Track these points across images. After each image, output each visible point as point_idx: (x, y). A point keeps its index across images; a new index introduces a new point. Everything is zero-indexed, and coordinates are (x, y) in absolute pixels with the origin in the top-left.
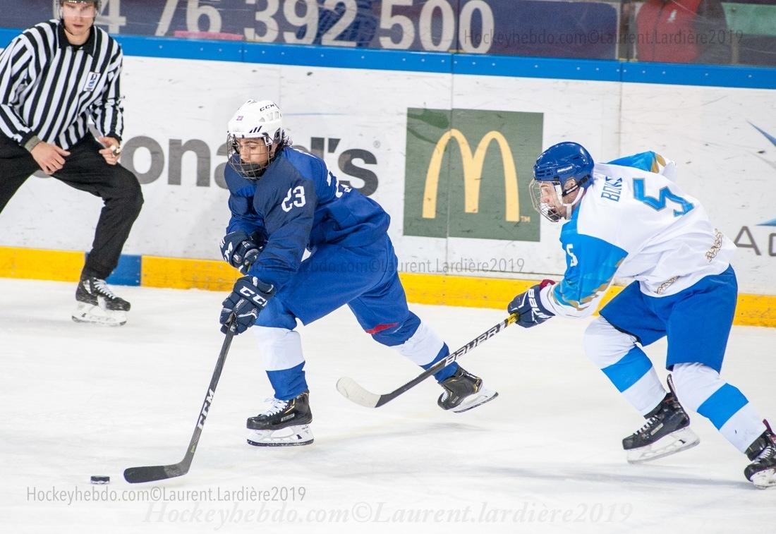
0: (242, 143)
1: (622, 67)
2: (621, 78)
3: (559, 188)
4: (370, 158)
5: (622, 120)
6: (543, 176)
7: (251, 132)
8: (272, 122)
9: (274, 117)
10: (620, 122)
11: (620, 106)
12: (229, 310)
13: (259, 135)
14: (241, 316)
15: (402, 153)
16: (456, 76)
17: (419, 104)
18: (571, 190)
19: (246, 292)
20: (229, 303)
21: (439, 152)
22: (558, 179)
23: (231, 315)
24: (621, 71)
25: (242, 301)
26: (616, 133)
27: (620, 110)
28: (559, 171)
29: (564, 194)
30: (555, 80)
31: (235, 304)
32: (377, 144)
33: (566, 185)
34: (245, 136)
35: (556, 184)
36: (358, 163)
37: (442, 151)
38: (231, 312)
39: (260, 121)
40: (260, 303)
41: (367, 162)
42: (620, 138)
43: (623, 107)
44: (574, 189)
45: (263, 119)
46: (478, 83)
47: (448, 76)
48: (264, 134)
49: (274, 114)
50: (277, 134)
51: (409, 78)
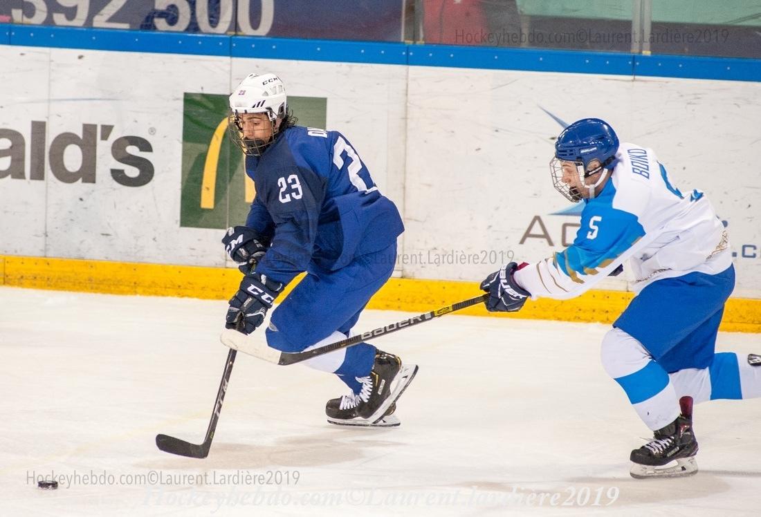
0: (245, 119)
1: (408, 49)
2: (408, 61)
3: (581, 169)
4: (145, 146)
5: (408, 104)
6: (566, 155)
7: (254, 107)
8: (276, 96)
9: (278, 91)
10: (406, 107)
11: (407, 91)
12: (236, 310)
13: (262, 109)
14: (249, 315)
15: (178, 140)
16: (234, 59)
17: (194, 89)
18: (594, 172)
19: (255, 290)
20: (236, 301)
21: (217, 139)
22: (580, 160)
23: (239, 314)
24: (408, 54)
25: (250, 300)
26: (403, 118)
27: (407, 95)
28: (582, 152)
29: (587, 175)
30: (338, 64)
31: (243, 303)
32: (152, 131)
33: (589, 166)
34: (248, 112)
35: (579, 165)
36: (133, 150)
37: (220, 138)
38: (238, 312)
39: (263, 95)
40: (269, 302)
41: (142, 150)
42: (406, 124)
43: (409, 92)
44: (597, 170)
45: (266, 94)
46: (257, 66)
47: (227, 59)
48: (267, 108)
49: (277, 87)
50: (282, 109)
51: (185, 62)
